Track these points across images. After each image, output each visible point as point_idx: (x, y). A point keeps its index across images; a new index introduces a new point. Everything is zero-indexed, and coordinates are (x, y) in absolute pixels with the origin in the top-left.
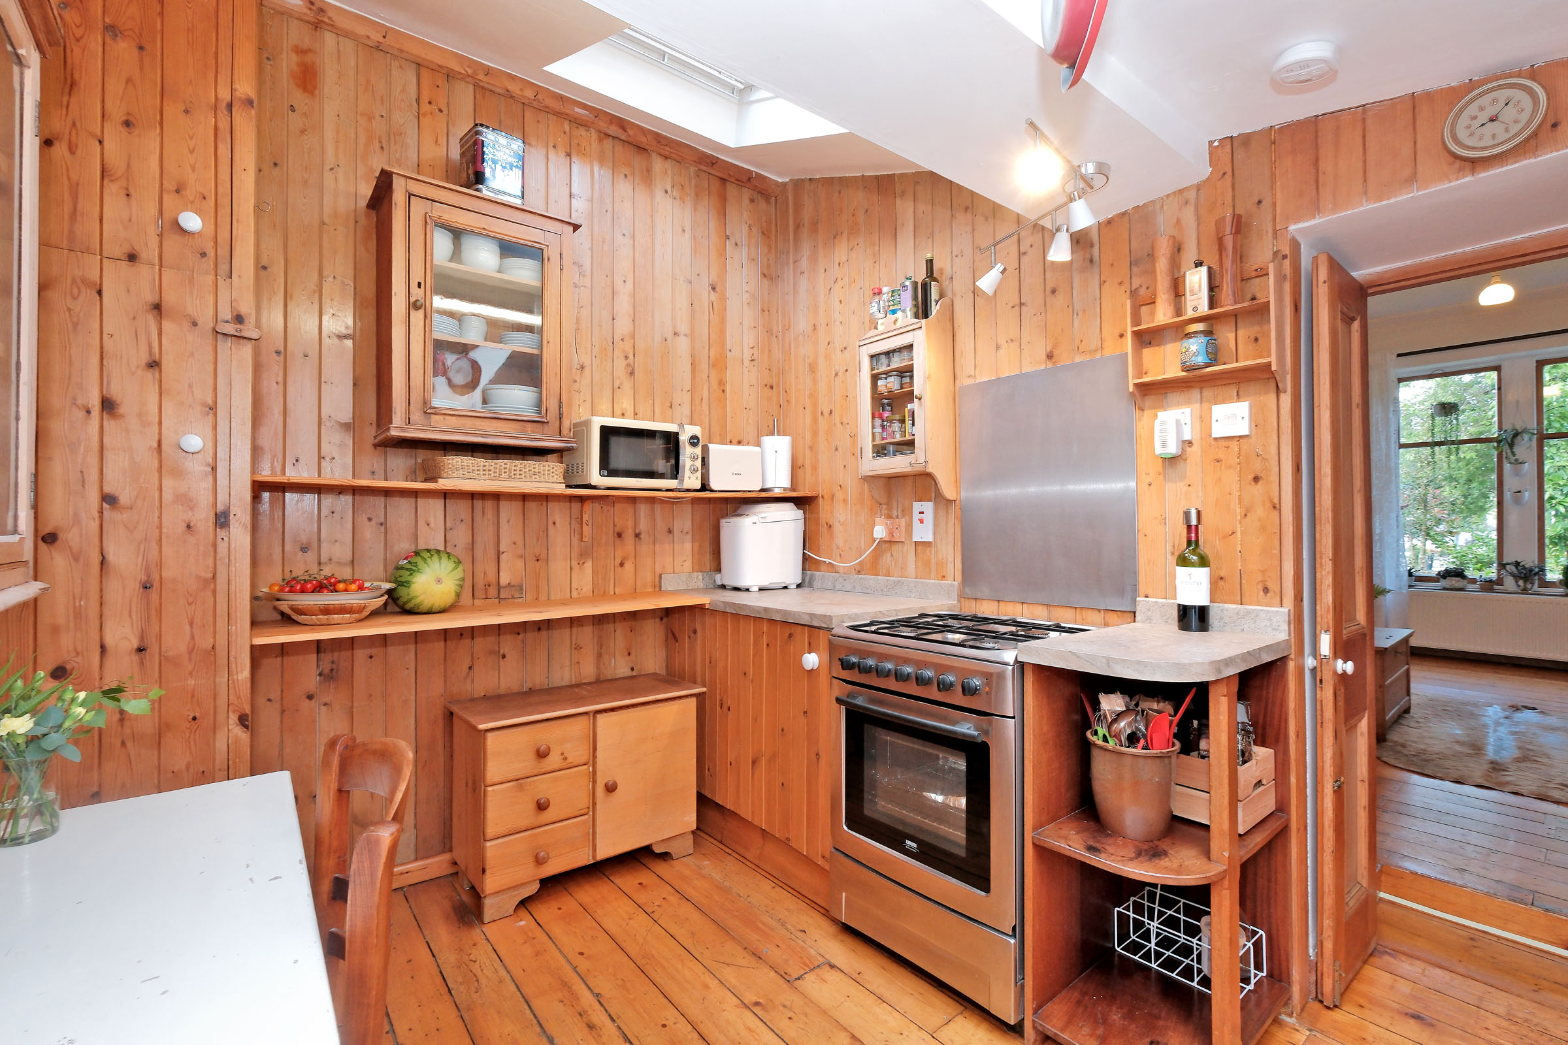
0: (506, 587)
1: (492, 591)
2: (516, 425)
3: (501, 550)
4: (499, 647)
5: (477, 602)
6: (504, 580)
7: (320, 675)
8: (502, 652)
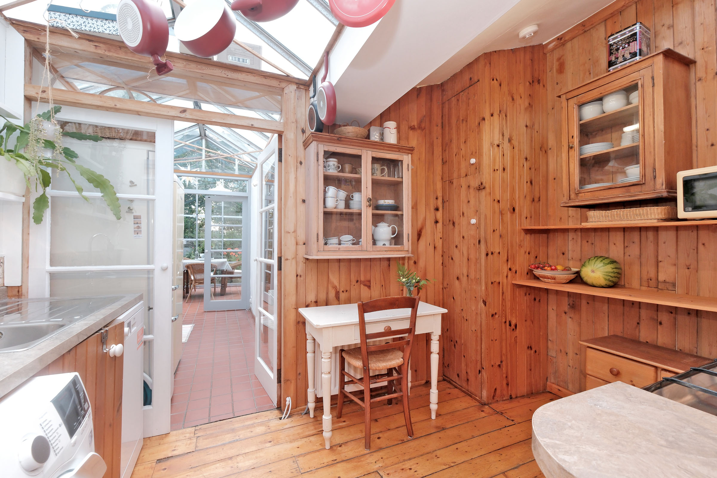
0: (662, 282)
1: (653, 283)
2: (624, 189)
3: (660, 259)
4: (657, 317)
5: (644, 288)
6: (661, 278)
7: (569, 305)
8: (659, 320)
